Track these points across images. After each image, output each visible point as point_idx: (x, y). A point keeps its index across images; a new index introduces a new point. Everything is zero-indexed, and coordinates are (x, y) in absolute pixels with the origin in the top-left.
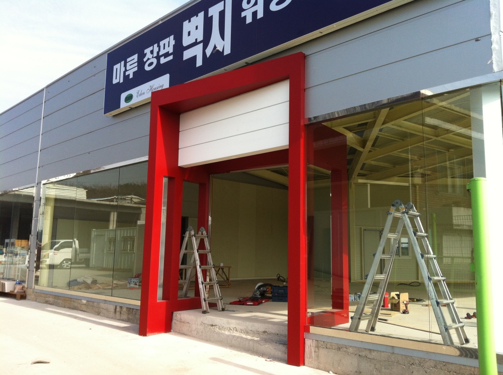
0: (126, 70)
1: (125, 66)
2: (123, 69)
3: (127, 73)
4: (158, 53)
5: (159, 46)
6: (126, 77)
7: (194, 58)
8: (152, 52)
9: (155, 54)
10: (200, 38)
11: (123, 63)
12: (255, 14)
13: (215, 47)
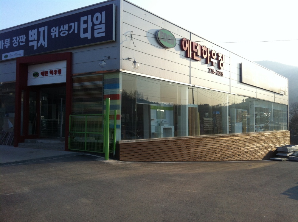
0: (4, 44)
4: (19, 40)
5: (19, 38)
7: (33, 46)
8: (16, 39)
10: (36, 39)
12: (55, 35)
13: (41, 44)
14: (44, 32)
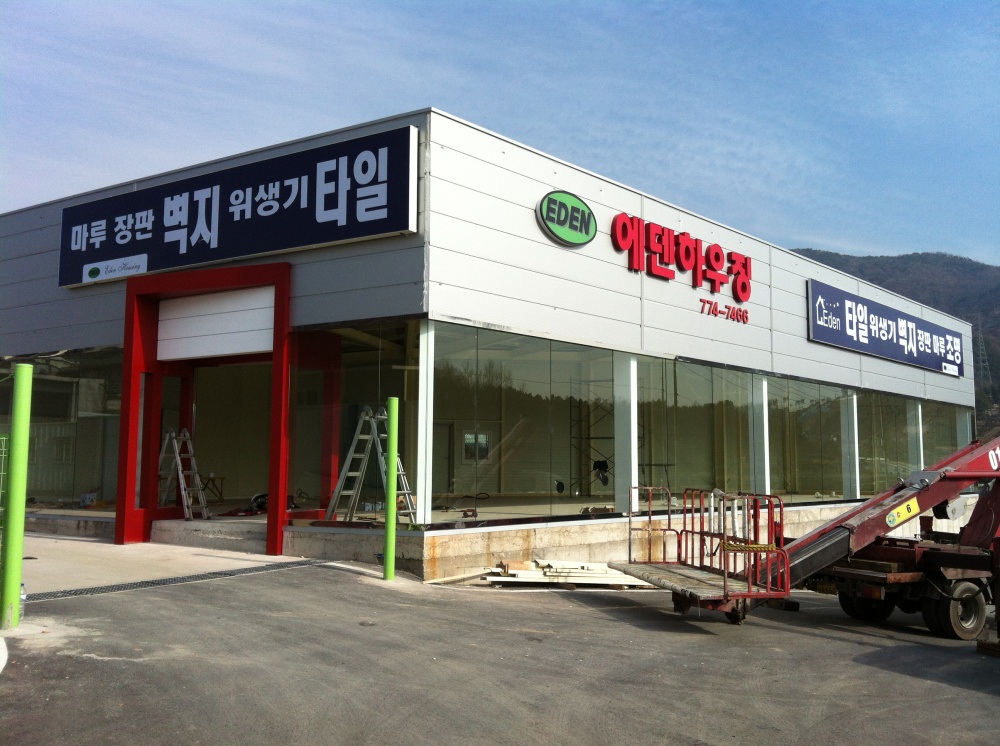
0: (89, 237)
1: (89, 230)
2: (86, 235)
3: (92, 241)
4: (133, 225)
5: (134, 217)
6: (90, 246)
7: (177, 243)
8: (125, 223)
9: (129, 227)
10: (185, 222)
11: (85, 226)
12: (243, 212)
13: (201, 237)
14: (209, 202)
